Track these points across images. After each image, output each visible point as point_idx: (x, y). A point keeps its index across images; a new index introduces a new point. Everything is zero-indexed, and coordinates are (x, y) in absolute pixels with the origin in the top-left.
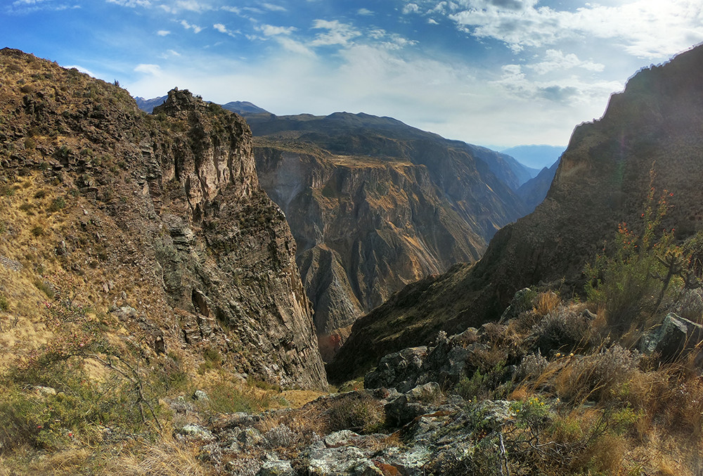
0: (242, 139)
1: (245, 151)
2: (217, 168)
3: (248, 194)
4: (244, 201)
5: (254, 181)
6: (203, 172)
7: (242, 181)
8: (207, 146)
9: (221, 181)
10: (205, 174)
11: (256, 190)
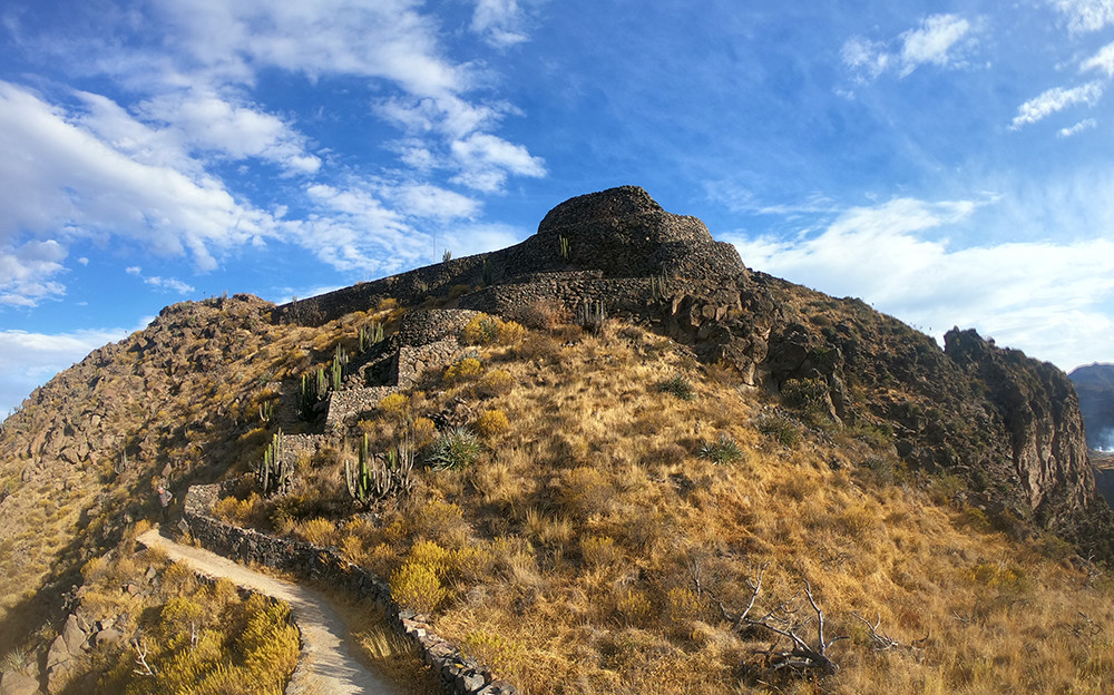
0: (1067, 405)
1: (1073, 427)
2: (1040, 456)
3: (1082, 503)
4: (1078, 517)
5: (1088, 479)
6: (1023, 462)
7: (1074, 480)
8: (1028, 418)
9: (1046, 480)
10: (1026, 466)
11: (1091, 495)
